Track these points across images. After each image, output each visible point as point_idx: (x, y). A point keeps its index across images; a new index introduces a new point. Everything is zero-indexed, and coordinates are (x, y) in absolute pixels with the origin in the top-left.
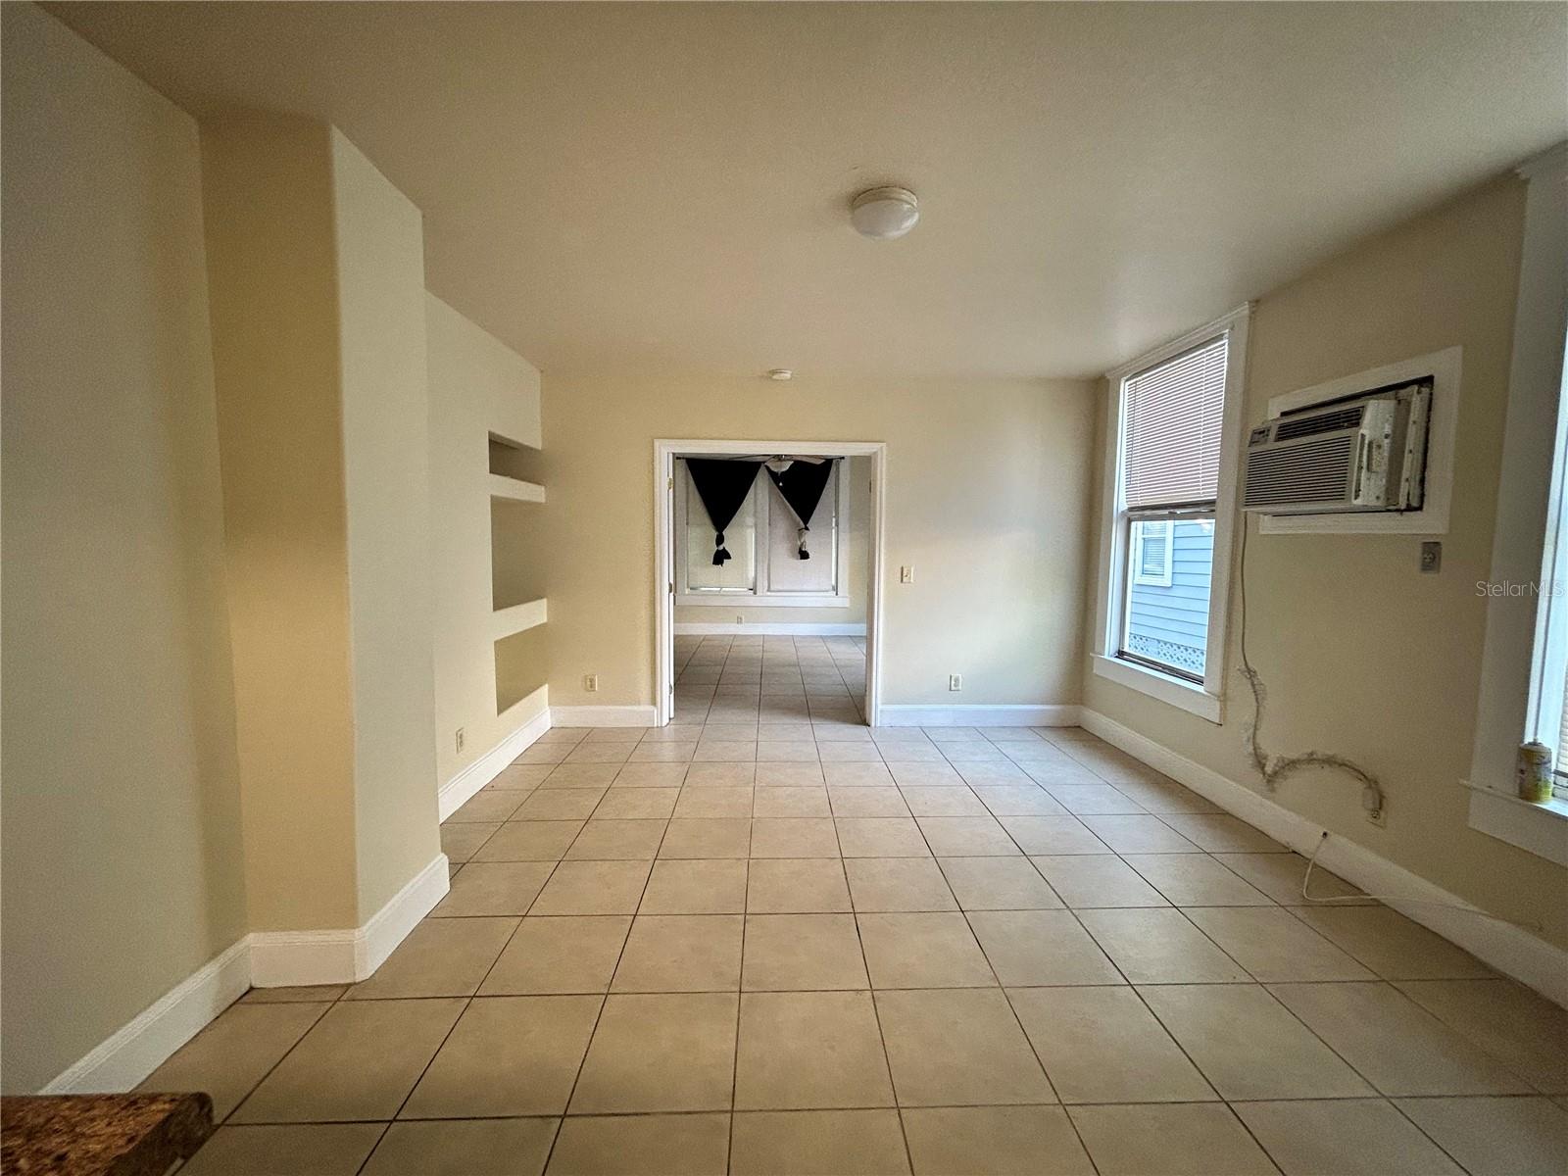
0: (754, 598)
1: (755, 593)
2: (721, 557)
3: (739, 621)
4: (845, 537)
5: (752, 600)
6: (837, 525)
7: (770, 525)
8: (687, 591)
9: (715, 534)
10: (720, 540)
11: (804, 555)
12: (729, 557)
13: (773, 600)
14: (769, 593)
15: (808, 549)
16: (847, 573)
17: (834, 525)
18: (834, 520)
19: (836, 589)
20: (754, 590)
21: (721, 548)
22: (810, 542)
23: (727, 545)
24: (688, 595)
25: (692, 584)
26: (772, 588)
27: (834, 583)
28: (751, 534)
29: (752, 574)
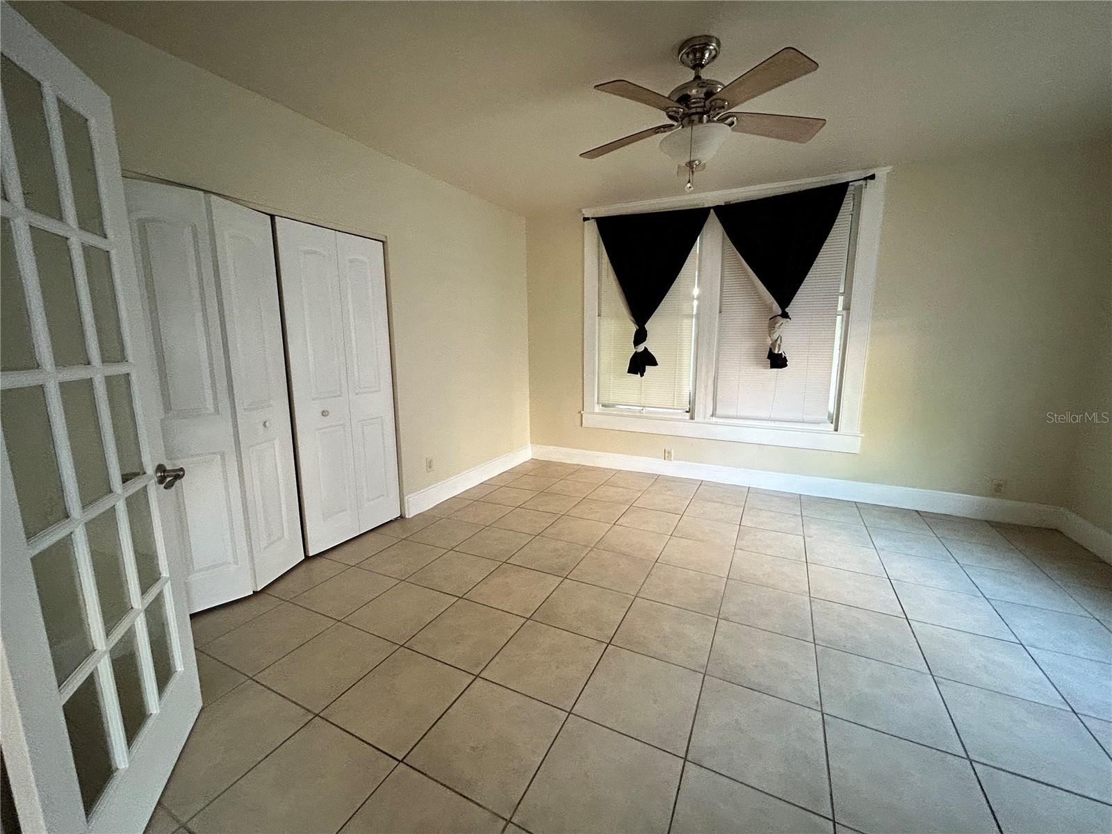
0: (691, 424)
1: (692, 418)
2: (641, 363)
3: (667, 455)
4: (862, 330)
5: (687, 428)
6: (847, 308)
7: (720, 312)
8: (598, 409)
9: (633, 328)
10: (640, 337)
11: (777, 361)
12: (653, 363)
13: (722, 430)
14: (714, 419)
15: (785, 349)
16: (861, 397)
17: (840, 308)
18: (841, 299)
19: (835, 420)
20: (691, 412)
21: (641, 348)
22: (790, 338)
23: (650, 344)
24: (597, 414)
25: (604, 400)
26: (719, 412)
27: (831, 407)
28: (689, 329)
29: (687, 388)
